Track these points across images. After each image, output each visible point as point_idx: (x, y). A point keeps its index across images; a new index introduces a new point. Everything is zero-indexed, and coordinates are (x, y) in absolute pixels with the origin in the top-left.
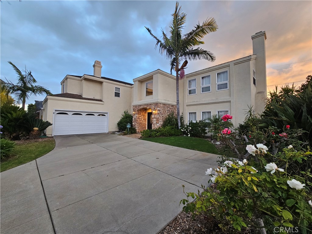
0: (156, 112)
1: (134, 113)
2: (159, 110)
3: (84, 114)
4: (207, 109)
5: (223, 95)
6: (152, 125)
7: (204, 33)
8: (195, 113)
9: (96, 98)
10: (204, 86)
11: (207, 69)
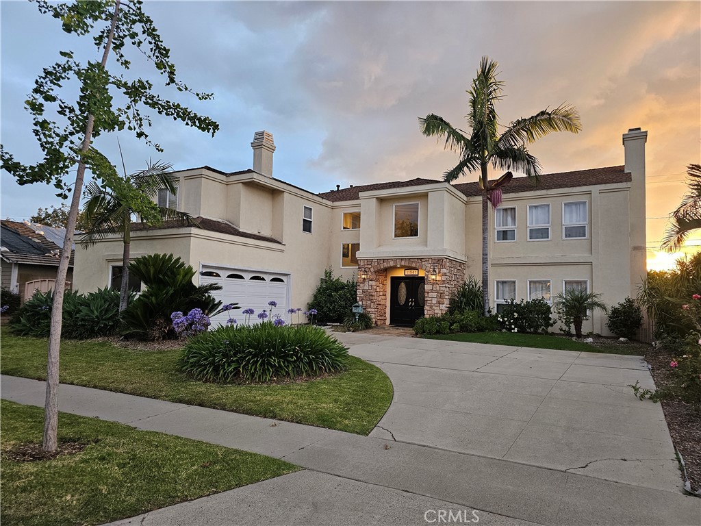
0: (438, 278)
1: (363, 276)
2: (445, 274)
3: (247, 276)
4: (540, 274)
5: (576, 250)
6: (426, 307)
7: (551, 125)
8: (514, 282)
9: (263, 234)
10: (535, 226)
11: (544, 192)
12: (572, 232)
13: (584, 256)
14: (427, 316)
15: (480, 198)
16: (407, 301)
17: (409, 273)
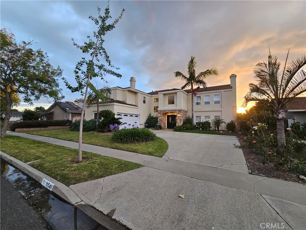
0: (180, 115)
1: (160, 115)
2: (182, 114)
3: (129, 115)
4: (208, 114)
5: (217, 107)
6: (177, 123)
7: (210, 74)
8: (201, 116)
9: (133, 104)
10: (206, 101)
11: (208, 92)
12: (216, 102)
13: (220, 109)
14: (177, 126)
15: (191, 94)
16: (171, 122)
17: (172, 114)
